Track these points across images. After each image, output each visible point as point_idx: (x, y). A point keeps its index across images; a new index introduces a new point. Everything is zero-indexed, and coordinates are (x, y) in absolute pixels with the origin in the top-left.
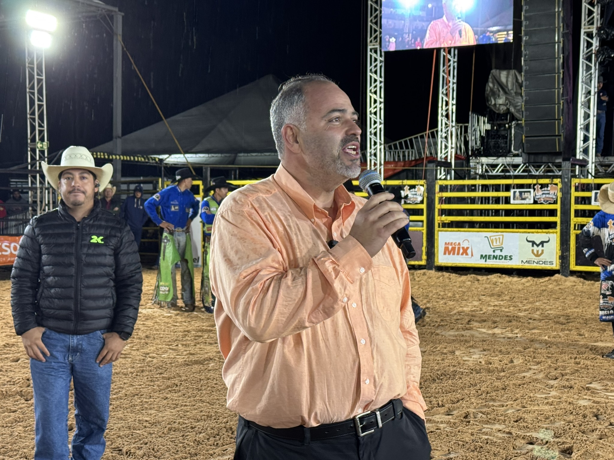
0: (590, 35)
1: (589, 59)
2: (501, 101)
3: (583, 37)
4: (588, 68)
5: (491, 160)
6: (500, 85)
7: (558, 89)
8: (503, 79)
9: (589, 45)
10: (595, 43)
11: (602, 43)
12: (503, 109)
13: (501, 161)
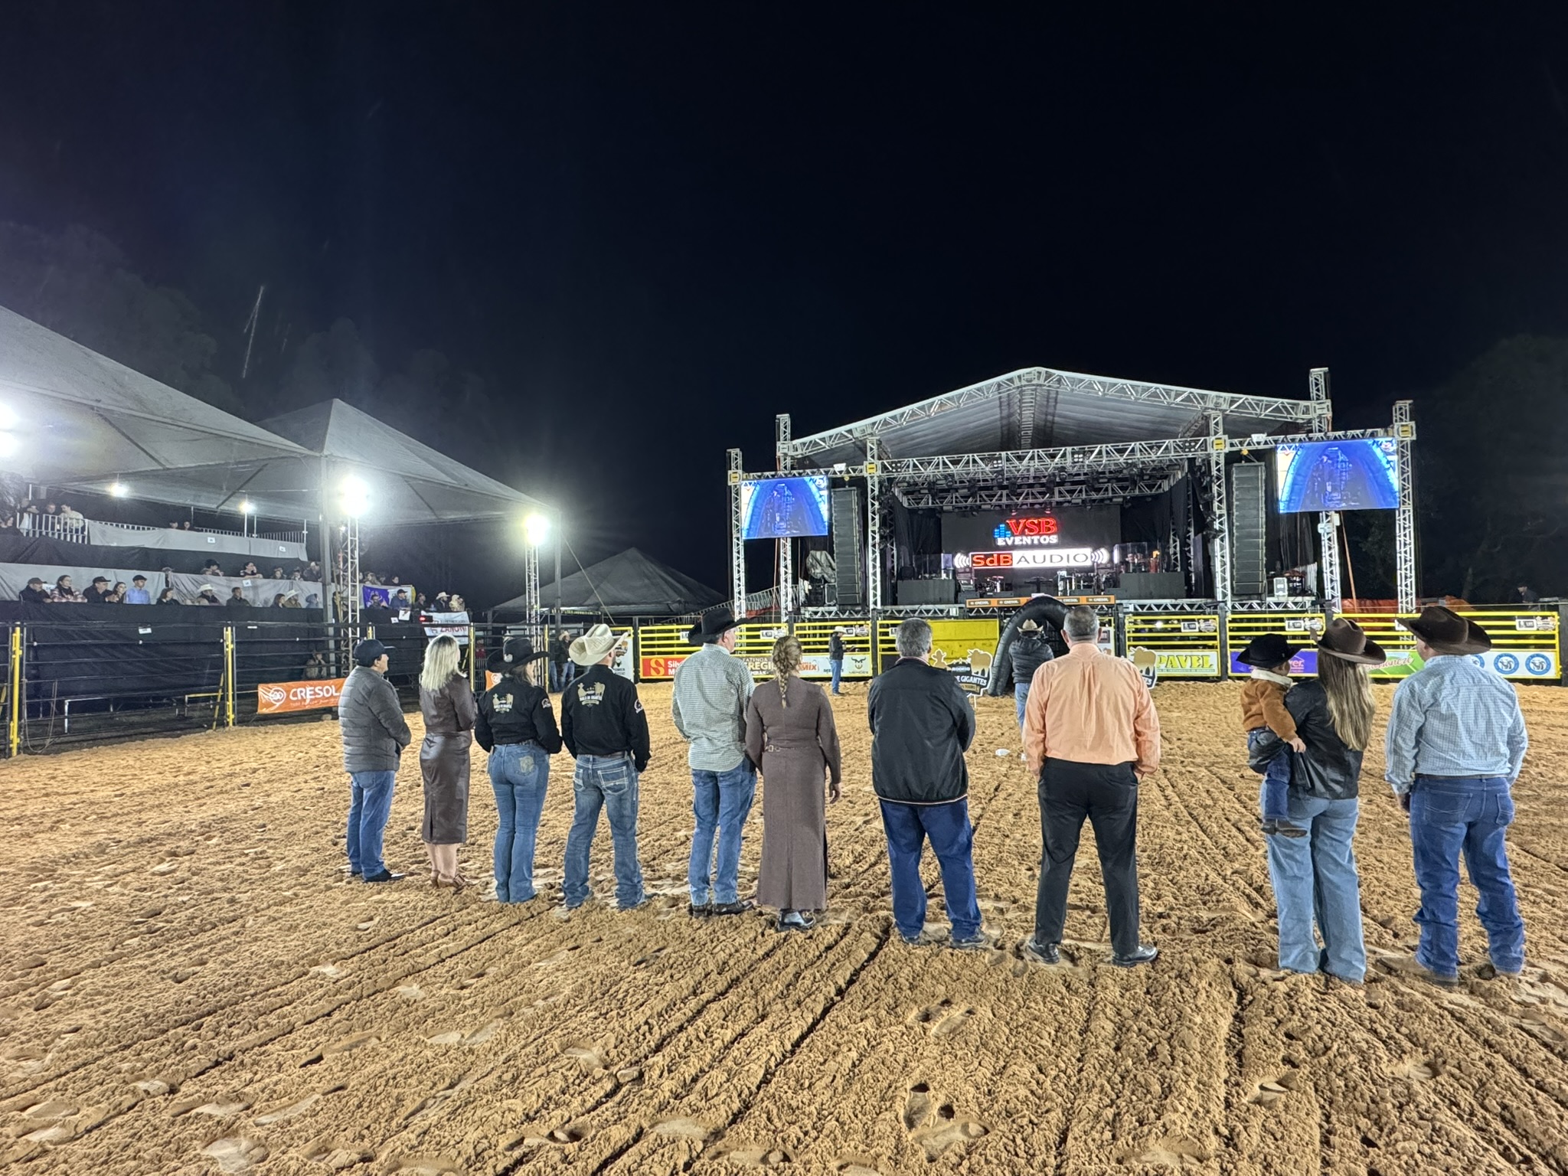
0: (874, 532)
1: (874, 546)
2: (818, 571)
3: (870, 534)
4: (874, 552)
5: (814, 609)
6: (817, 560)
7: (857, 565)
8: (818, 557)
9: (874, 538)
10: (877, 536)
11: (882, 537)
12: (819, 576)
13: (821, 609)
